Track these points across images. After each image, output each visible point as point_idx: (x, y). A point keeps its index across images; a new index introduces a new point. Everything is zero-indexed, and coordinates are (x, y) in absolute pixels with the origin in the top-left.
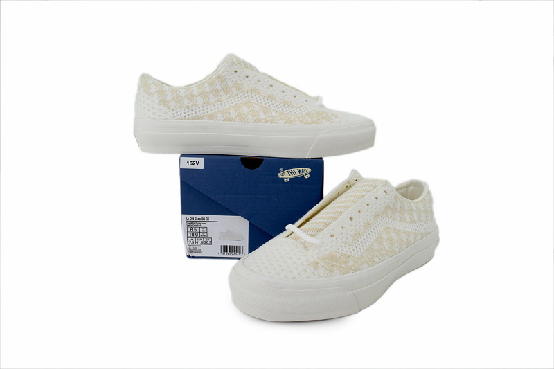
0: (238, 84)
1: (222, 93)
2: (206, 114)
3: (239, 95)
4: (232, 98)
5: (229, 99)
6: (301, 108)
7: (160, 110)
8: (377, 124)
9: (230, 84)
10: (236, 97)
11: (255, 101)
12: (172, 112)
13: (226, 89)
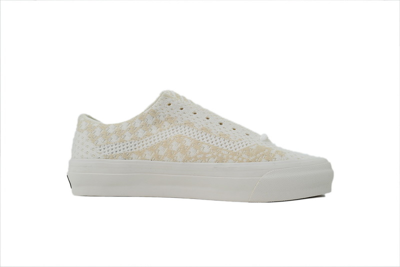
0: (172, 118)
1: (154, 127)
2: (134, 150)
3: (171, 129)
4: (163, 132)
5: (160, 133)
6: (240, 142)
7: (87, 146)
8: (334, 167)
9: (162, 118)
10: (167, 131)
11: (187, 134)
12: (99, 148)
13: (157, 123)
